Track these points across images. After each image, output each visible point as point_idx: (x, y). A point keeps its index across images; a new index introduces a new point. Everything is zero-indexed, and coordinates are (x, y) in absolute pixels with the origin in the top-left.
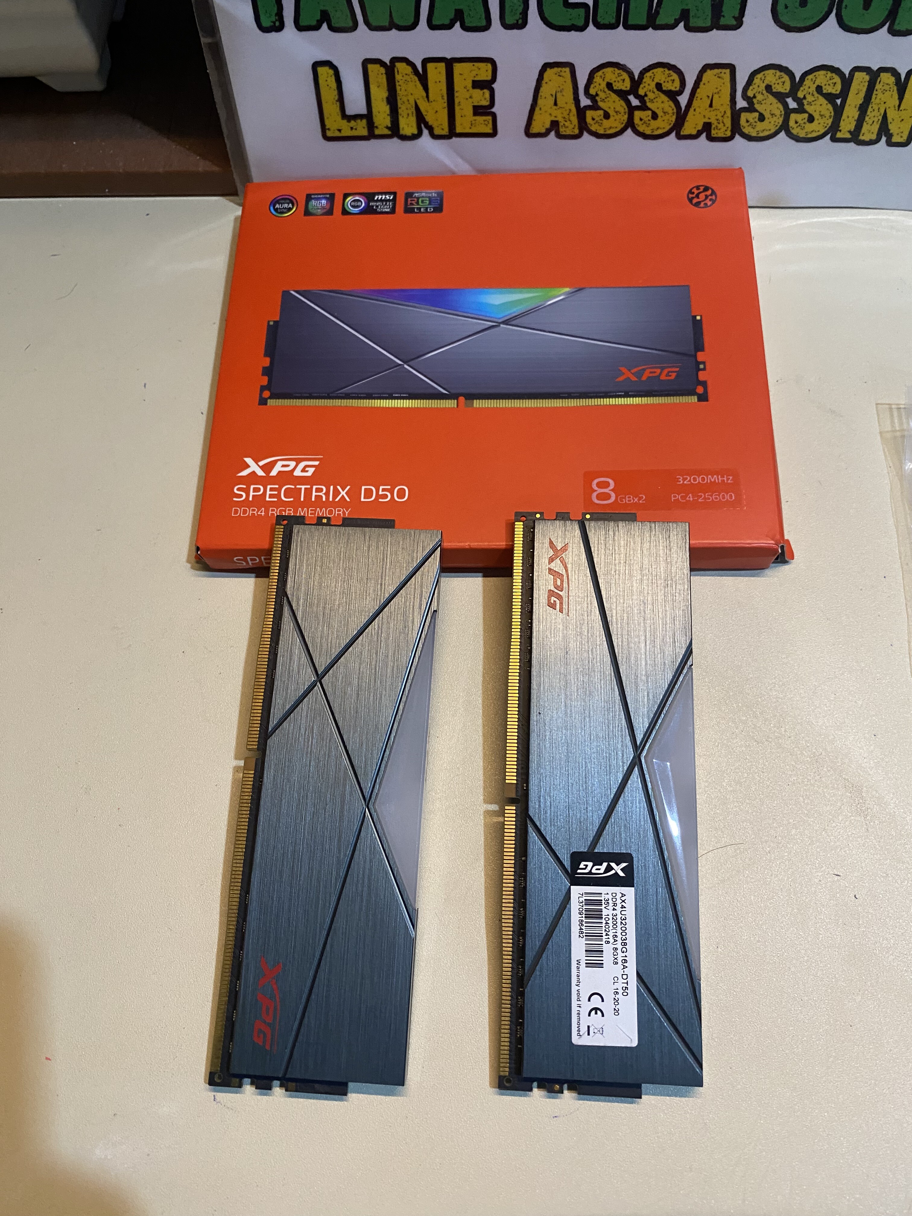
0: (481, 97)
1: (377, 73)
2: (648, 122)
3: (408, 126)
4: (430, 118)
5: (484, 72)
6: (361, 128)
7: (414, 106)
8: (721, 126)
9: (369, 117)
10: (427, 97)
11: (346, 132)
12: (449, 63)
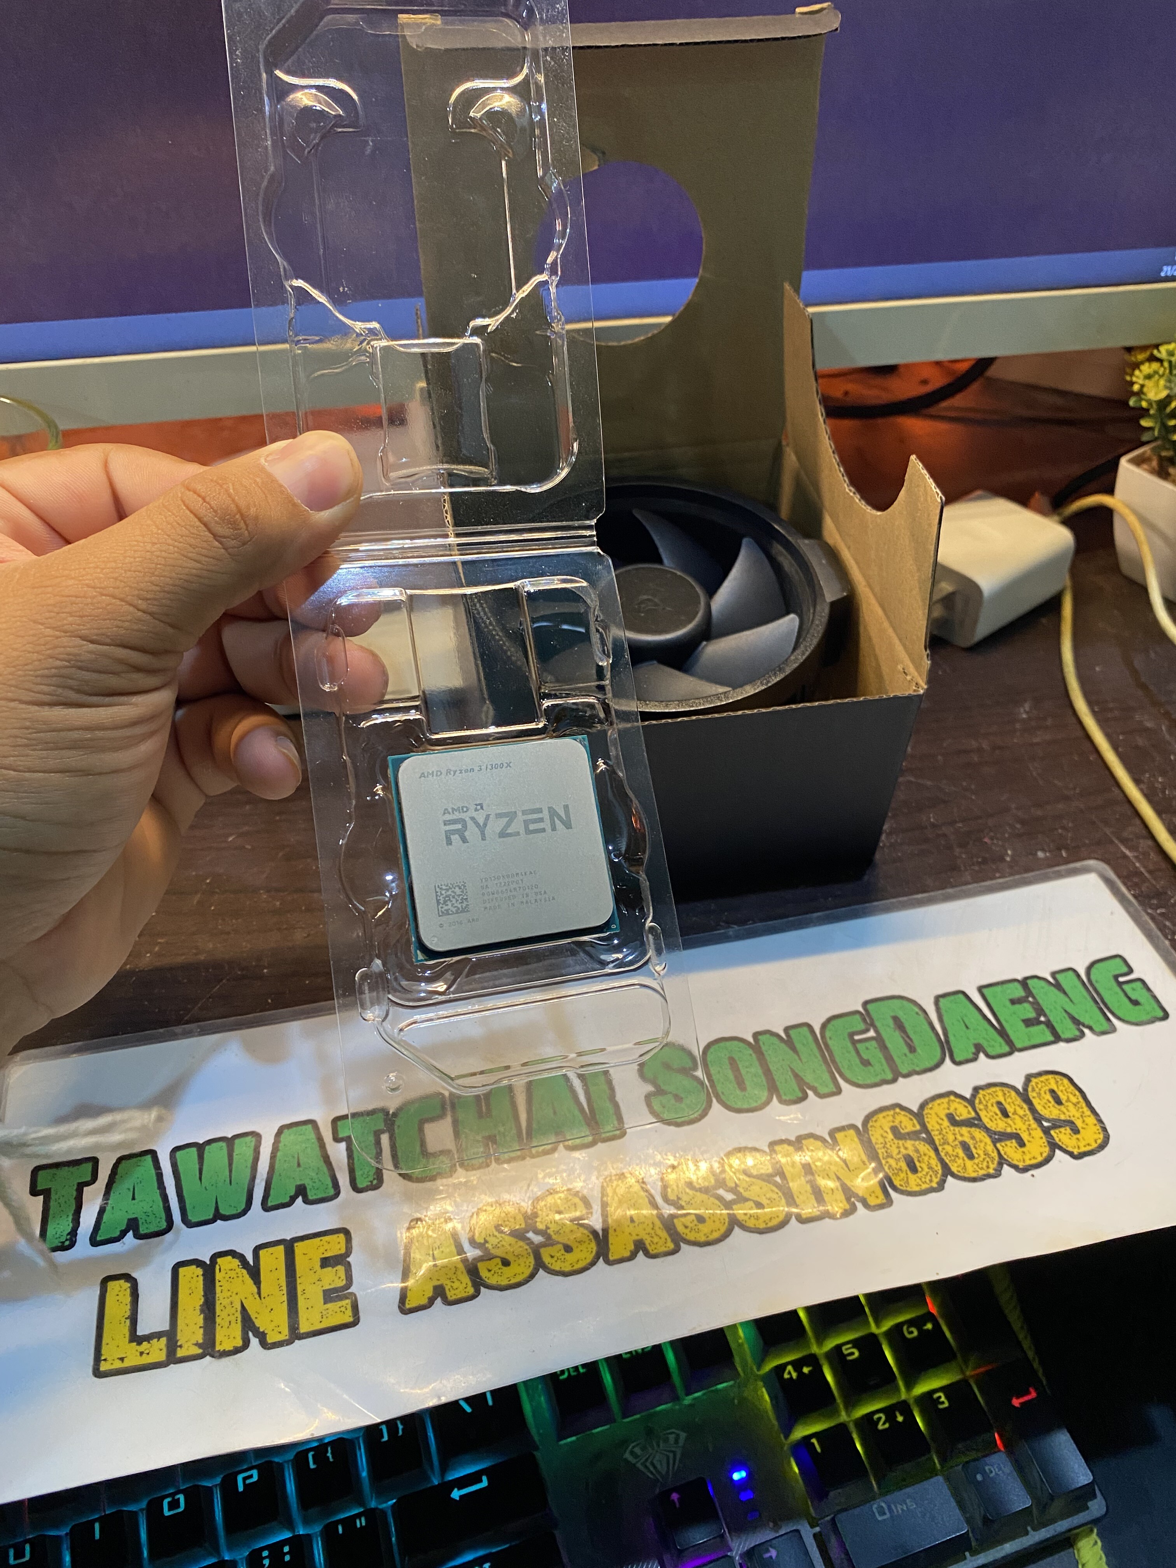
0: (333, 1277)
1: (192, 1278)
2: (563, 1258)
3: (228, 1337)
4: (261, 1323)
5: (336, 1246)
6: (157, 1350)
7: (239, 1308)
8: (656, 1240)
9: (171, 1336)
10: (259, 1293)
11: (132, 1361)
12: (289, 1246)
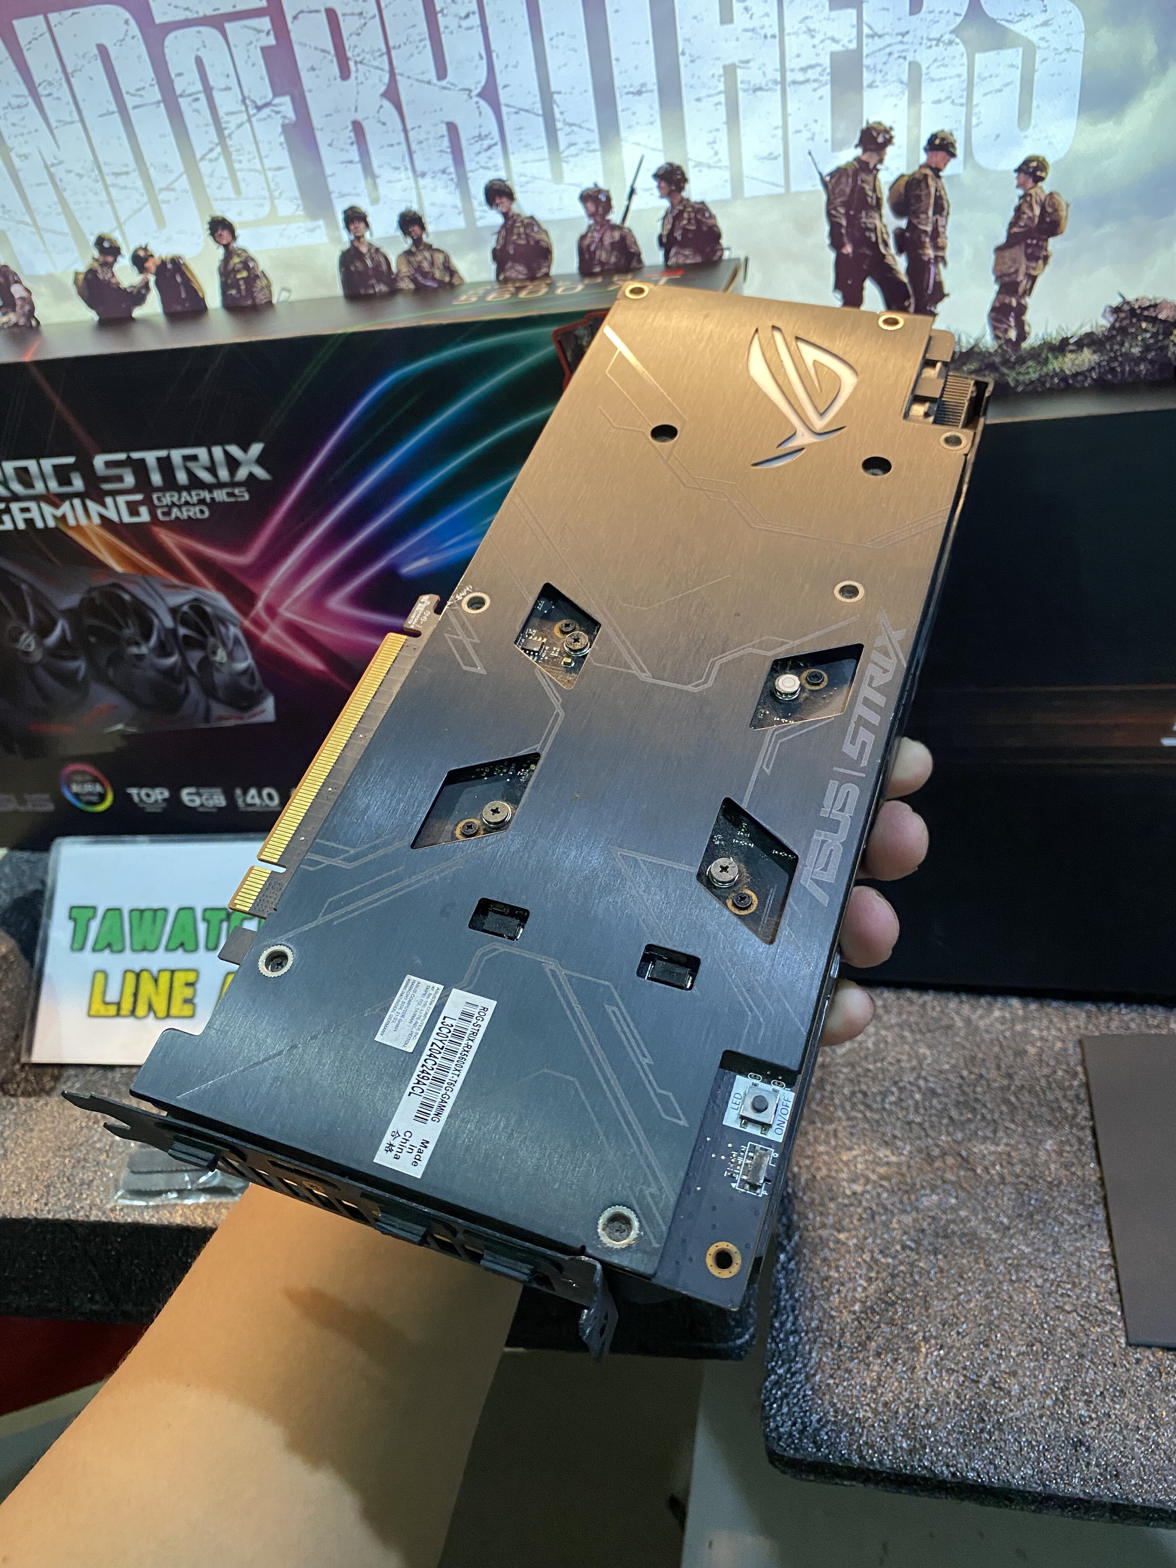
0: (188, 992)
1: (131, 978)
3: (141, 1010)
4: (156, 1006)
5: (191, 977)
6: (113, 1010)
7: (148, 998)
9: (119, 1004)
10: (157, 992)
11: (102, 1013)
12: (173, 972)
